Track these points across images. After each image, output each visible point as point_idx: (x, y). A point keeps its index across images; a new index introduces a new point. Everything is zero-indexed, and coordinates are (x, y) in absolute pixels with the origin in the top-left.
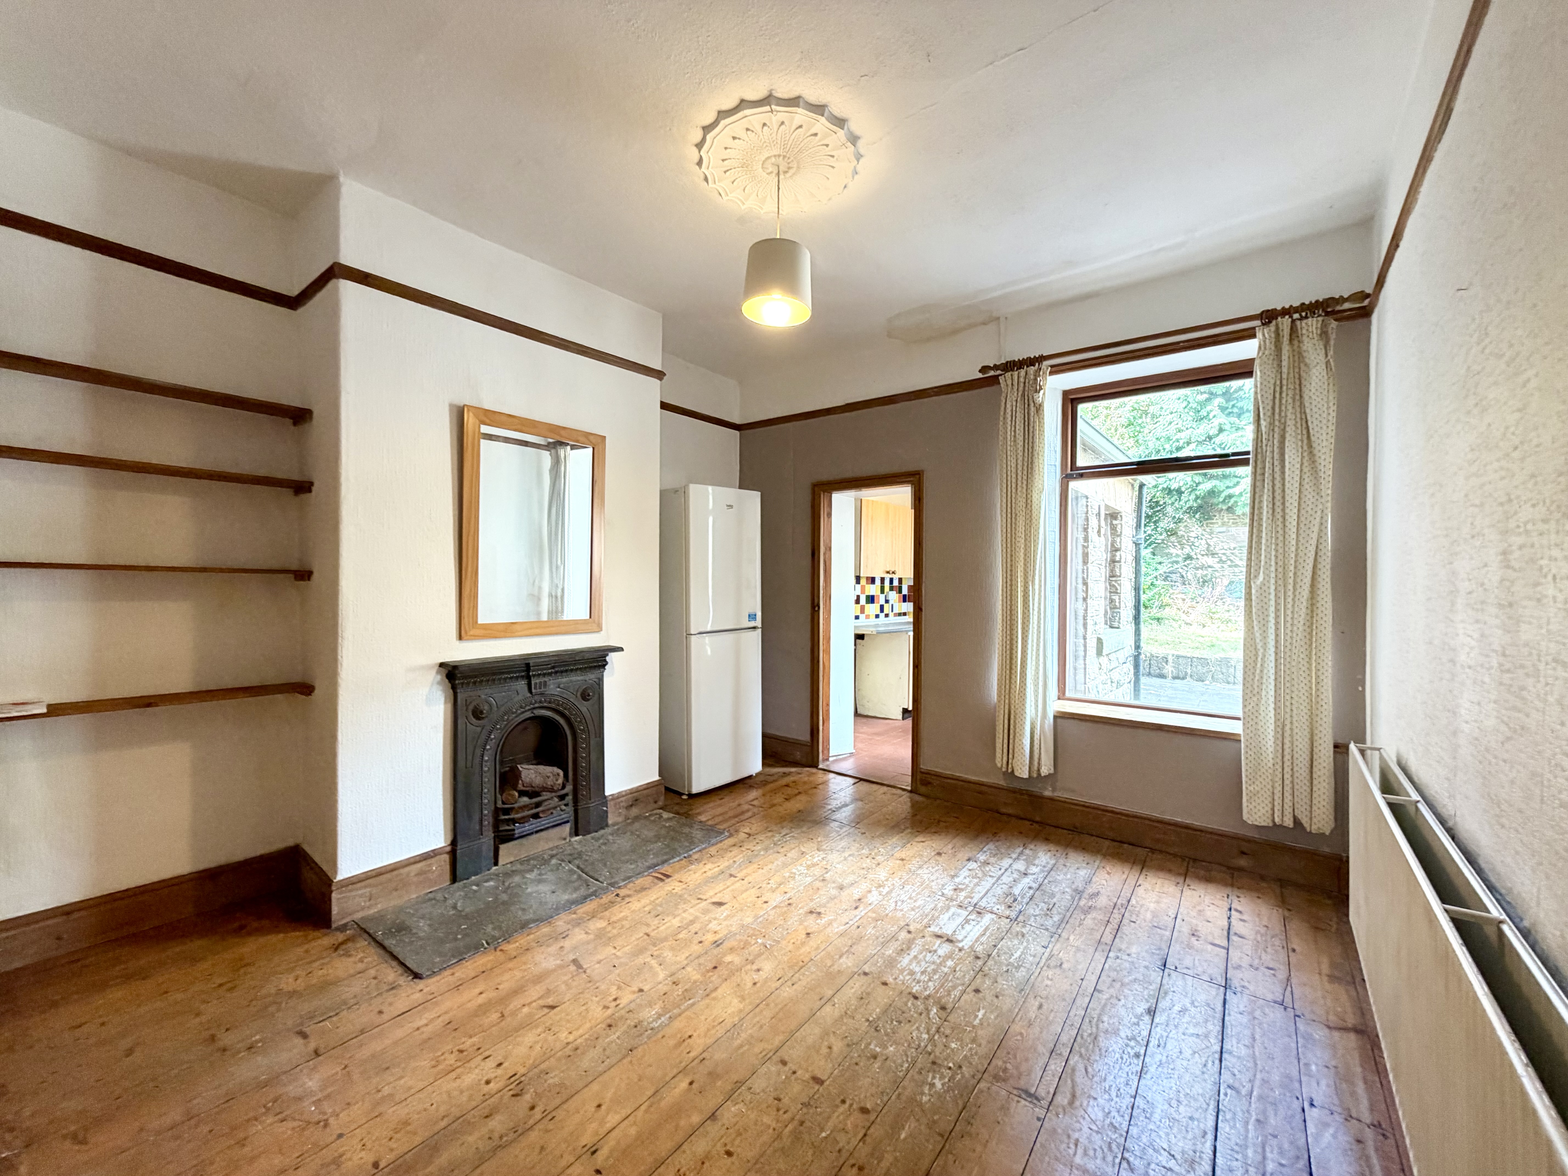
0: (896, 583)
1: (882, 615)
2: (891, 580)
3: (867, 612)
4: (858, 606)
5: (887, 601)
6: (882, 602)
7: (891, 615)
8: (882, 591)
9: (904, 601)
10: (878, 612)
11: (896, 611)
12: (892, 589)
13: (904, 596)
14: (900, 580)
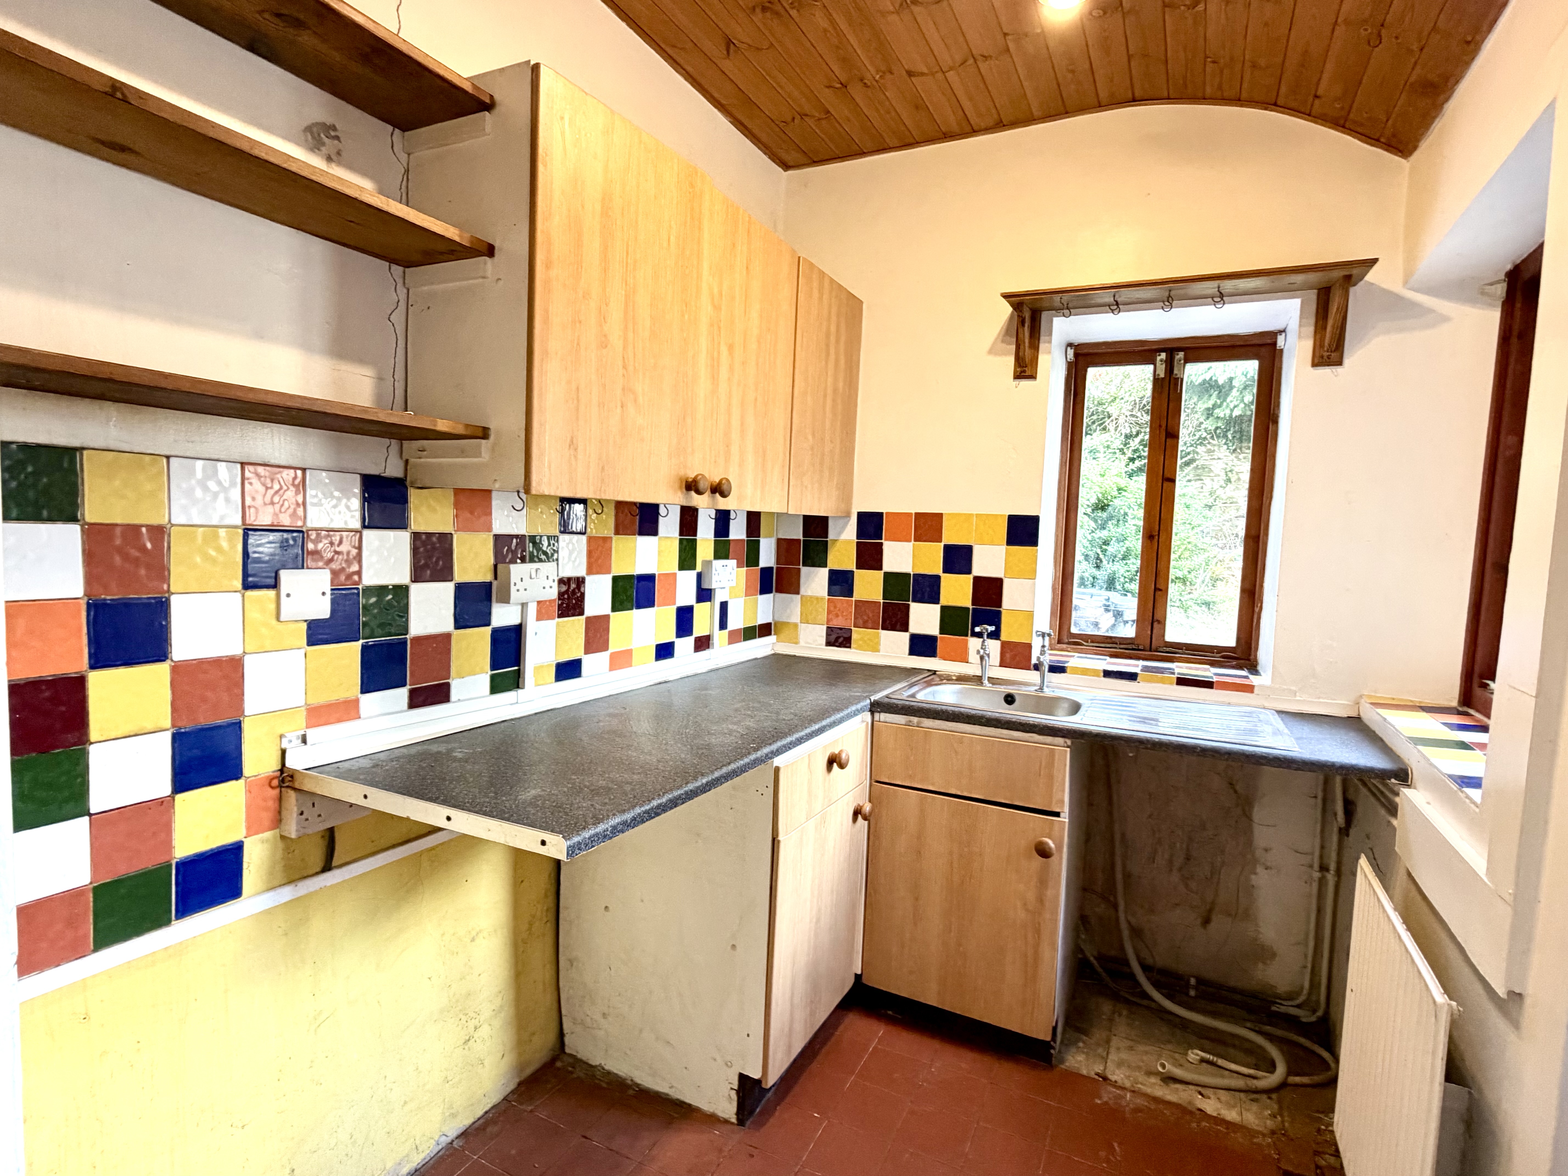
0: (738, 531)
1: (684, 645)
2: (723, 519)
3: (616, 642)
4: (577, 624)
5: (704, 594)
6: (686, 594)
7: (720, 638)
8: (687, 559)
9: (765, 589)
10: (668, 634)
11: (736, 621)
12: (722, 551)
13: (766, 573)
14: (754, 520)
